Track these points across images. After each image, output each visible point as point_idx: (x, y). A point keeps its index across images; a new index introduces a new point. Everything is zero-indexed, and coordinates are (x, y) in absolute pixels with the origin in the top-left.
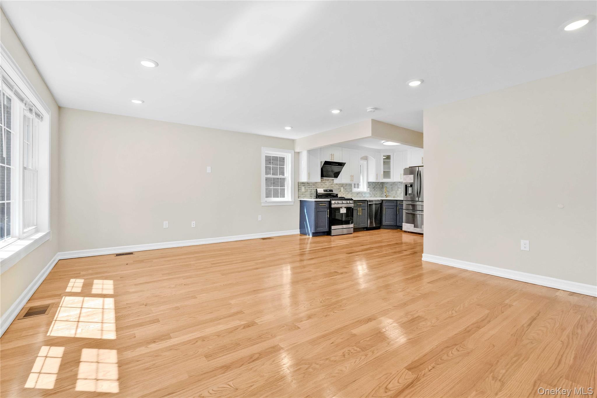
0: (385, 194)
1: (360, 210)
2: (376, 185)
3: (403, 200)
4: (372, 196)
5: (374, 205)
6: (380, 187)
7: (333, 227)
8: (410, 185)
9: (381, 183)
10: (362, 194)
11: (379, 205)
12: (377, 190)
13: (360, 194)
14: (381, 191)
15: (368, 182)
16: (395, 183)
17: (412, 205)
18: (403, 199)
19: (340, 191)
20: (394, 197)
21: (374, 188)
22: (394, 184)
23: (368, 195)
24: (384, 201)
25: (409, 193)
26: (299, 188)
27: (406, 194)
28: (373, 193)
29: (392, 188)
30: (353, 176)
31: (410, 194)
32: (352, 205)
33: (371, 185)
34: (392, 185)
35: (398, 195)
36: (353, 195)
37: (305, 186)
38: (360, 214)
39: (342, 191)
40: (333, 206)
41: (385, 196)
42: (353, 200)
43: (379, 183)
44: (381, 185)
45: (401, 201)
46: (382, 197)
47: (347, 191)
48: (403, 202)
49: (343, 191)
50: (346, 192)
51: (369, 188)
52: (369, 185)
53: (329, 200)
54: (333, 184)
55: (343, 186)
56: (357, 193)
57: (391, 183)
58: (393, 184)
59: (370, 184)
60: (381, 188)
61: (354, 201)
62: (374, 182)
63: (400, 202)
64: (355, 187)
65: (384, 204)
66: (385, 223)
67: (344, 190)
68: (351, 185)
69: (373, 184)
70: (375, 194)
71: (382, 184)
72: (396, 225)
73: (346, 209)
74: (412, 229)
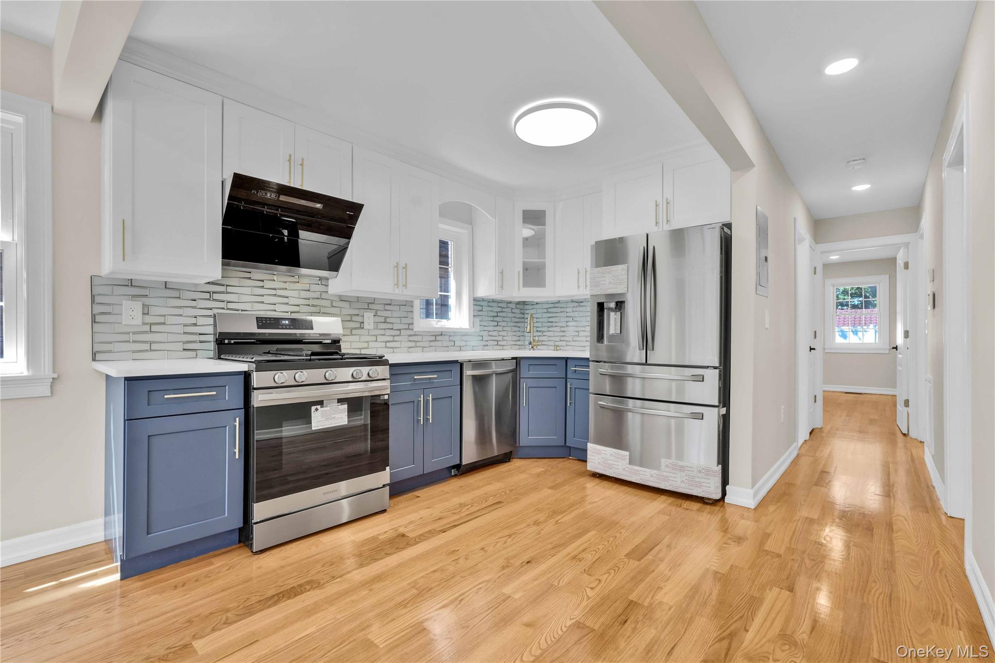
0: (529, 338)
1: (426, 402)
2: (500, 309)
3: (587, 359)
4: (490, 343)
5: (494, 375)
6: (513, 315)
7: (261, 510)
8: (613, 305)
9: (518, 303)
10: (452, 338)
11: (510, 375)
12: (504, 324)
13: (446, 338)
14: (517, 329)
15: (475, 300)
16: (559, 302)
17: (612, 376)
18: (587, 355)
19: (358, 325)
20: (556, 348)
21: (495, 319)
22: (556, 305)
23: (474, 341)
24: (522, 362)
25: (612, 331)
26: (98, 309)
27: (600, 337)
28: (490, 333)
29: (550, 320)
30: (405, 268)
31: (612, 338)
32: (383, 388)
33: (485, 309)
34: (549, 310)
35: (567, 341)
36: (416, 342)
37: (147, 301)
38: (426, 420)
39: (366, 326)
40: (259, 399)
41: (530, 343)
42: (384, 363)
43: (510, 303)
44: (517, 311)
45: (583, 363)
46: (521, 347)
47: (390, 326)
48: (588, 366)
49: (372, 327)
50: (389, 332)
51: (477, 320)
52: (480, 308)
53: (244, 367)
54: (324, 296)
55: (371, 306)
56: (435, 336)
57: (547, 303)
58: (552, 305)
59: (479, 304)
60: (518, 320)
61: (392, 366)
62: (493, 301)
63: (576, 366)
64: (428, 315)
65: (524, 372)
66: (527, 437)
67: (376, 323)
68: (407, 304)
69: (490, 304)
70: (500, 338)
71: (521, 307)
72: (564, 445)
73: (346, 406)
74: (624, 469)
